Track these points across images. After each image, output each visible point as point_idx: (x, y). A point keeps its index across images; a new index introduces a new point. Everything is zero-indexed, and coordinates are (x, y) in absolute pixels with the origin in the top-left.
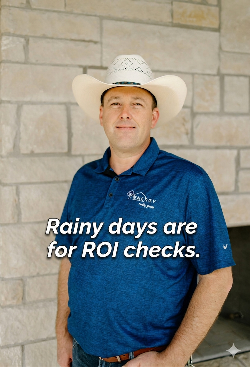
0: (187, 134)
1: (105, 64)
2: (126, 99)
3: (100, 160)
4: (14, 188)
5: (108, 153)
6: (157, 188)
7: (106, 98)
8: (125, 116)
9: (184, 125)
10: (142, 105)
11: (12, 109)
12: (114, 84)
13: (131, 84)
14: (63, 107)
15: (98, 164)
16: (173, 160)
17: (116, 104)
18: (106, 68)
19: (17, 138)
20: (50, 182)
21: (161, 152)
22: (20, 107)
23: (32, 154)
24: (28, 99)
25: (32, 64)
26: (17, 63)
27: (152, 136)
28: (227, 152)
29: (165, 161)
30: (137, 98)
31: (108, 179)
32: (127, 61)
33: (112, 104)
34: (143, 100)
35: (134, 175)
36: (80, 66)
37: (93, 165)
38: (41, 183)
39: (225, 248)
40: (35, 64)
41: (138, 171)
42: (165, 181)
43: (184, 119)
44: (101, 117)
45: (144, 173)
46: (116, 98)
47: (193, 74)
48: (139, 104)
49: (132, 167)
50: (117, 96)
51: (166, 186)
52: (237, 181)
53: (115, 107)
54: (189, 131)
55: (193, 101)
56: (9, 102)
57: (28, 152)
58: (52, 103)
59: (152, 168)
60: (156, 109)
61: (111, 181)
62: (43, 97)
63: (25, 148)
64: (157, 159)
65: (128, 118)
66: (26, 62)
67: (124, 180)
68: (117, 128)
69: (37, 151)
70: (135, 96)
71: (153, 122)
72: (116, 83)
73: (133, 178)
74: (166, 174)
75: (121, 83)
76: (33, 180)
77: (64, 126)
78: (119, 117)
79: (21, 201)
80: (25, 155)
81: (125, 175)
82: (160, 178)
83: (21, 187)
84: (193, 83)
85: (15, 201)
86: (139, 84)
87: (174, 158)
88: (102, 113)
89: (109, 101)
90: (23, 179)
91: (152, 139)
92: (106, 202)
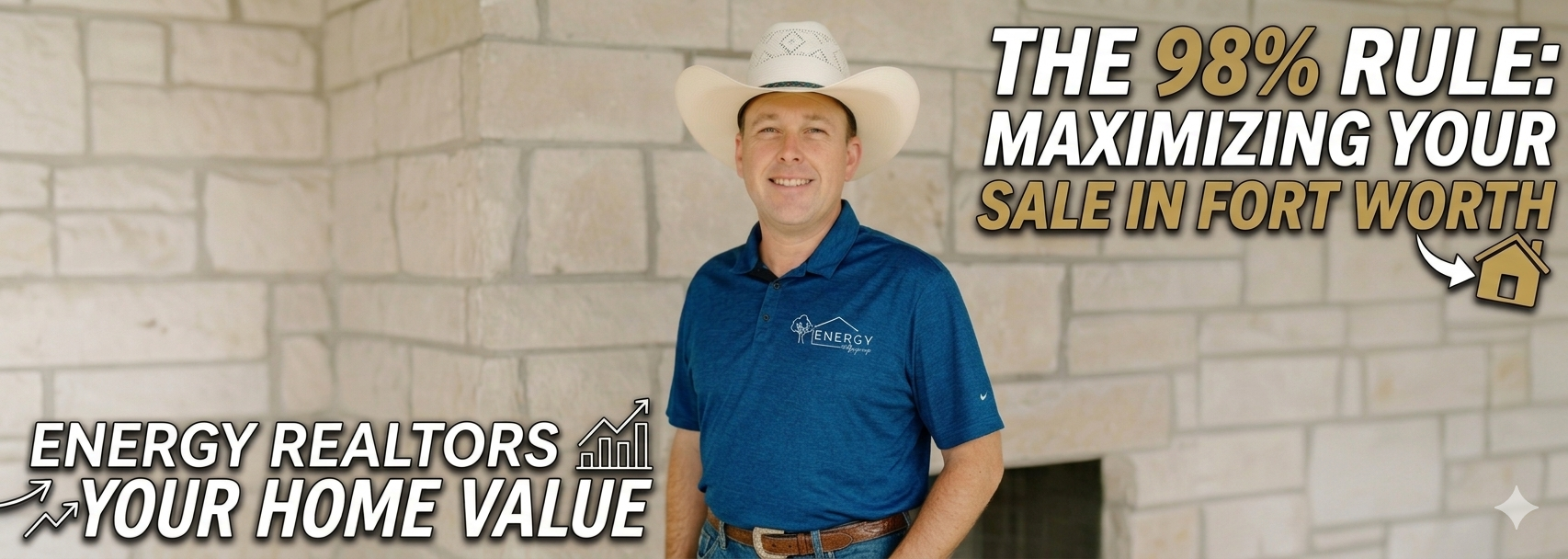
0: (938, 224)
1: (739, 45)
2: (793, 121)
3: (742, 248)
4: (514, 362)
5: (757, 233)
6: (857, 301)
7: (751, 116)
8: (789, 156)
9: (930, 200)
10: (823, 131)
11: (507, 159)
12: (764, 86)
13: (803, 86)
14: (634, 156)
15: (738, 256)
16: (885, 245)
17: (770, 129)
18: (745, 55)
19: (521, 233)
20: (603, 349)
21: (863, 230)
22: (526, 155)
23: (558, 276)
24: (547, 133)
25: (556, 43)
26: (522, 40)
27: (843, 198)
28: (1040, 271)
29: (871, 247)
30: (815, 118)
31: (759, 285)
32: (792, 36)
33: (763, 131)
34: (827, 121)
35: (809, 276)
36: (676, 50)
37: (726, 259)
38: (583, 350)
39: (983, 398)
40: (563, 44)
41: (819, 269)
42: (871, 286)
43: (931, 187)
44: (740, 159)
45: (829, 272)
46: (771, 117)
47: (953, 71)
48: (817, 130)
49: (807, 261)
50: (770, 112)
51: (873, 297)
52: (1063, 347)
53: (770, 135)
54: (944, 218)
55: (953, 140)
56: (499, 142)
57: (549, 271)
58: (608, 145)
59: (844, 264)
60: (855, 141)
61: (765, 290)
62: (584, 128)
63: (540, 260)
64: (856, 244)
65: (797, 159)
66: (542, 39)
67: (789, 288)
68: (770, 183)
69: (571, 267)
70: (811, 113)
71: (849, 168)
72: (771, 86)
73: (808, 284)
74: (873, 274)
75: (780, 85)
76: (562, 344)
77: (638, 203)
78: (777, 155)
79: (531, 395)
80: (542, 279)
81: (793, 278)
82: (862, 281)
83: (531, 359)
84: (953, 94)
85: (517, 394)
86: (819, 86)
87: (886, 242)
88: (740, 148)
89: (755, 123)
90: (536, 340)
91: (844, 203)
92: (757, 331)
